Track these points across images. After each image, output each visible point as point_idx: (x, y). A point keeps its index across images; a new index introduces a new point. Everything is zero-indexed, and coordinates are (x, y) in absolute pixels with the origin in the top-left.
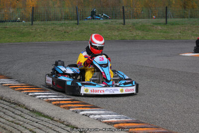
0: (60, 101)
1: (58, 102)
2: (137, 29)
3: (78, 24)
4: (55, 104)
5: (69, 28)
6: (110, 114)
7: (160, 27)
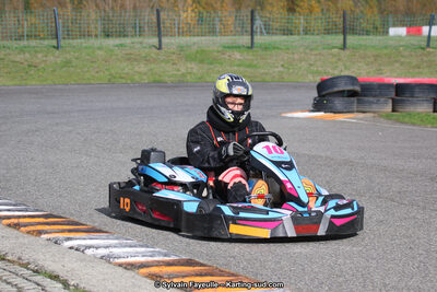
0: (19, 217)
1: (16, 221)
2: (189, 58)
3: (57, 48)
4: (9, 225)
5: (40, 55)
6: (131, 246)
7: (237, 55)
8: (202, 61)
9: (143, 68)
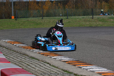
1: (43, 53)
2: (100, 21)
6: (66, 58)
8: (103, 21)
9: (88, 23)
